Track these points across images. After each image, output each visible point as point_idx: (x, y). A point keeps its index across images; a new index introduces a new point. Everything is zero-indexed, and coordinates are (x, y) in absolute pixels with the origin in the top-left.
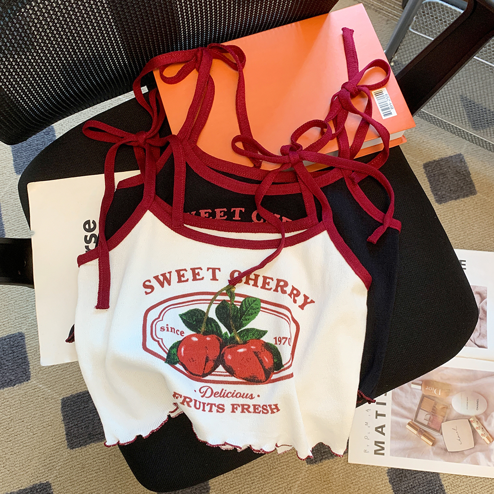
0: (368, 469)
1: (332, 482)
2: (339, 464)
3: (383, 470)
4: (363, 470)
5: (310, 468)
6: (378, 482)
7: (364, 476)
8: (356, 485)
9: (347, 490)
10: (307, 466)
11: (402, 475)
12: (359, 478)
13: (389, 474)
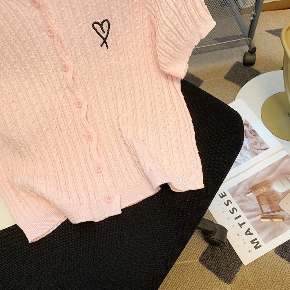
0: (264, 259)
1: (251, 284)
2: (246, 270)
3: (272, 254)
4: (261, 262)
5: (232, 286)
6: (276, 263)
7: (265, 265)
8: (265, 275)
9: (263, 283)
10: (229, 286)
11: (285, 248)
12: (263, 269)
13: (277, 253)
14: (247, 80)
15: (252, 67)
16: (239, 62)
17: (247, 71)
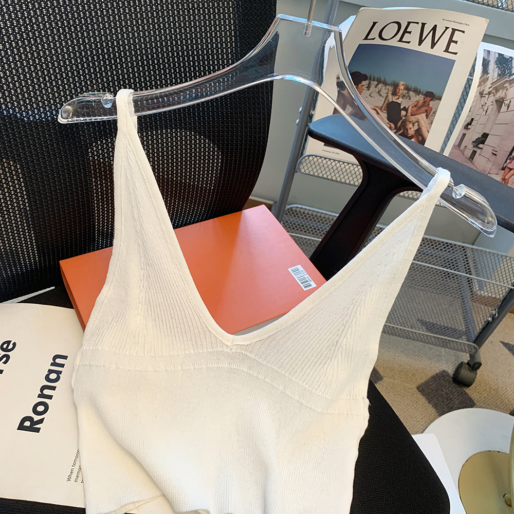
14: (452, 408)
15: (465, 389)
16: (448, 373)
17: (456, 393)
